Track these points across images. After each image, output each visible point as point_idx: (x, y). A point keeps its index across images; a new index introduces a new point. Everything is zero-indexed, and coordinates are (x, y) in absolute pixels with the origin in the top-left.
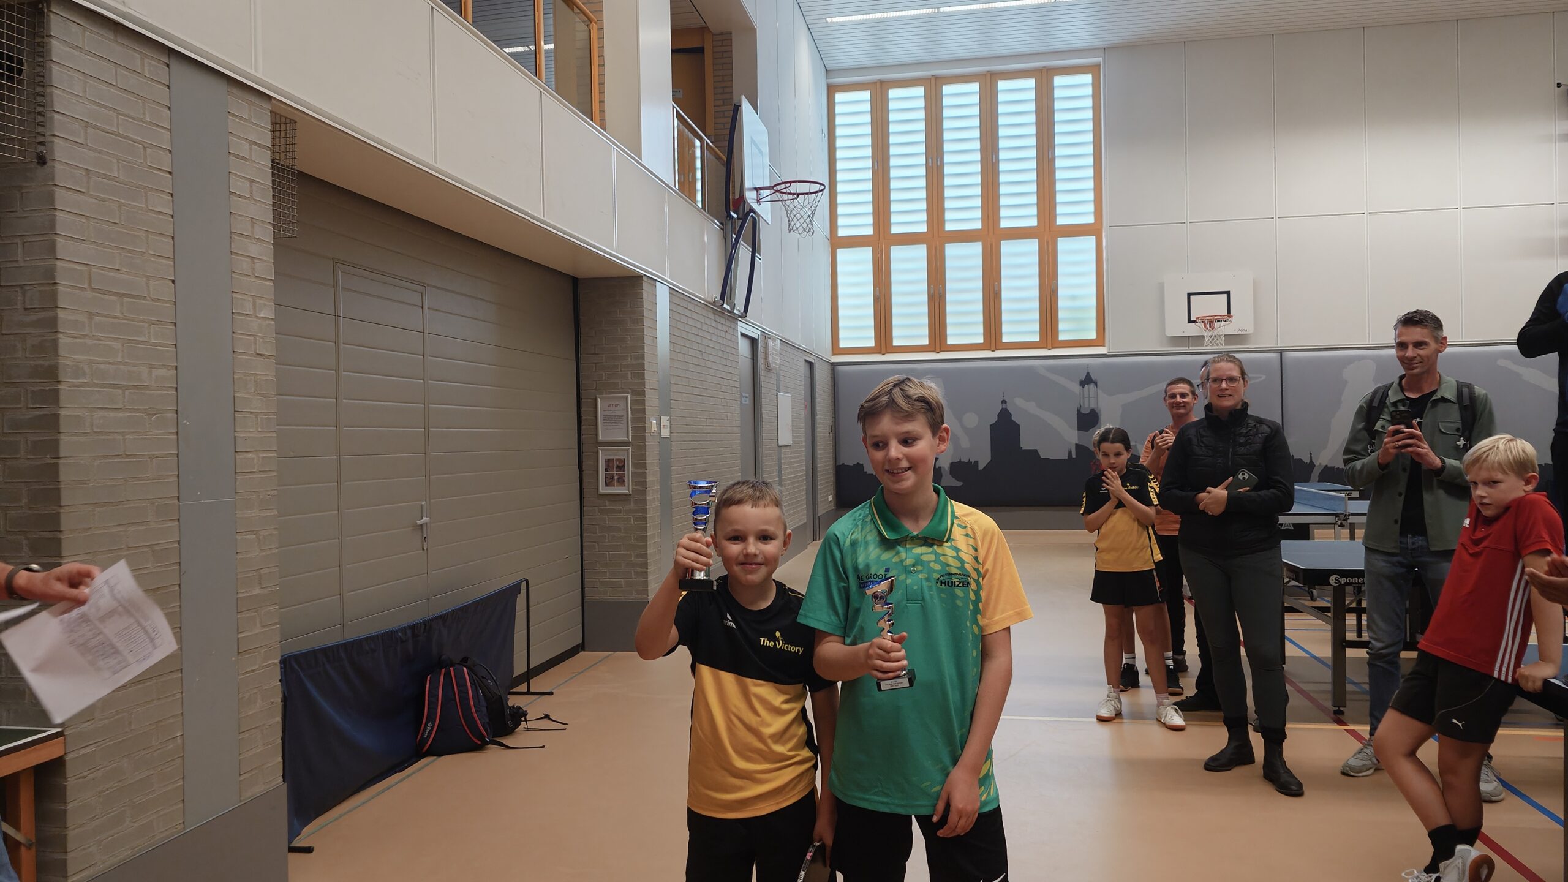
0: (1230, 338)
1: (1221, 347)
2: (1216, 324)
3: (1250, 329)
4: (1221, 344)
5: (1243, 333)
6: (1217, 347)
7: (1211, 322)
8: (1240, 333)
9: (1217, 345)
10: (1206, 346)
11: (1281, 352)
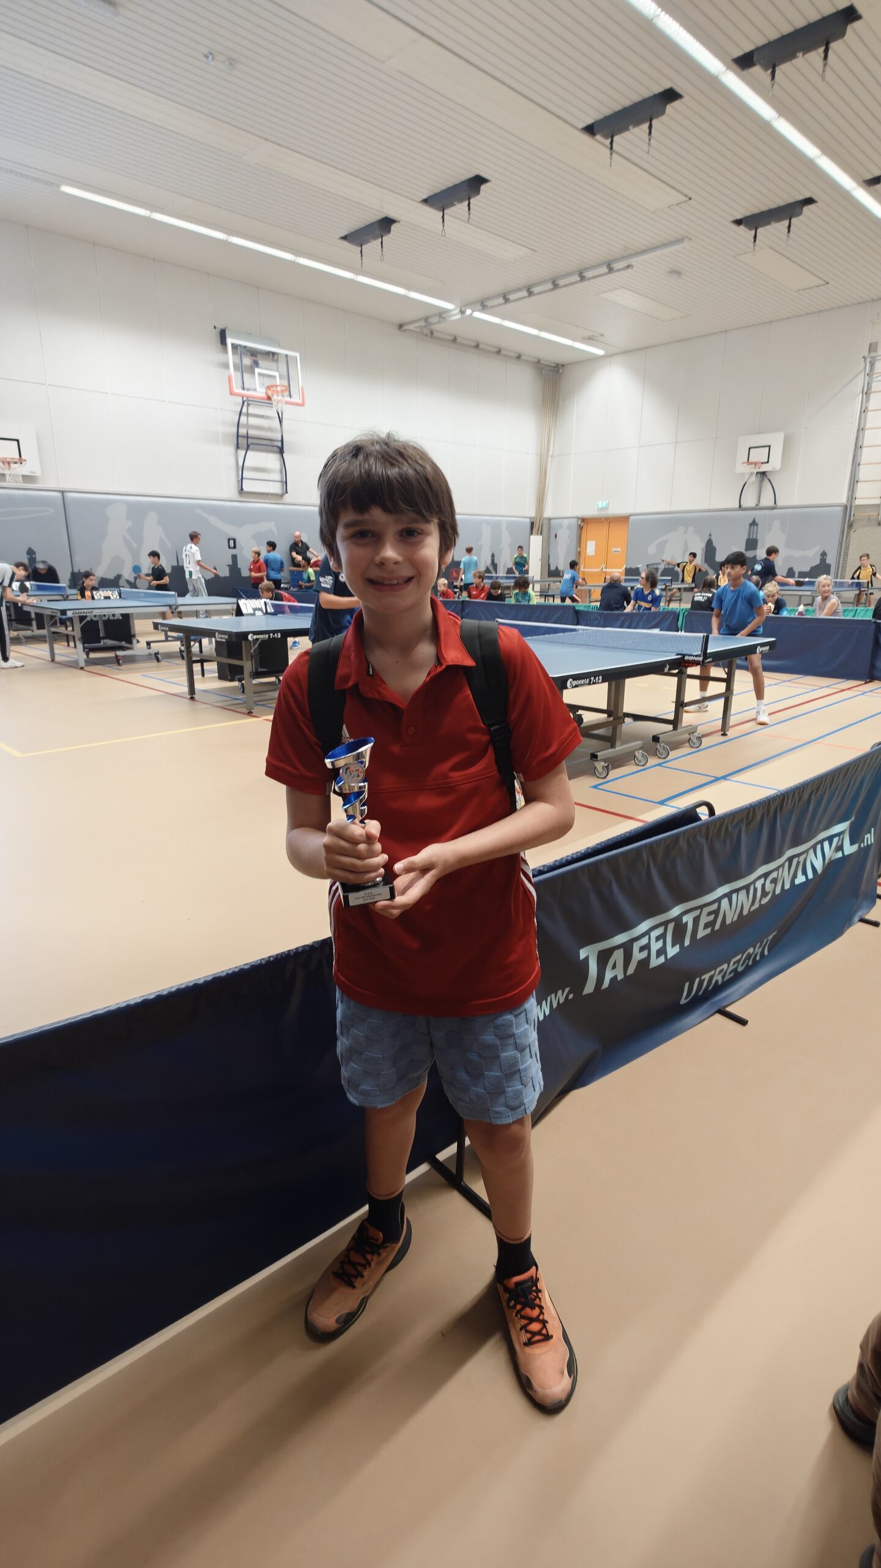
0: (27, 478)
1: (20, 484)
2: (12, 465)
3: (38, 473)
4: (20, 482)
5: (33, 475)
6: (16, 484)
7: (9, 463)
8: (31, 474)
9: (17, 482)
10: (9, 482)
11: (63, 492)
